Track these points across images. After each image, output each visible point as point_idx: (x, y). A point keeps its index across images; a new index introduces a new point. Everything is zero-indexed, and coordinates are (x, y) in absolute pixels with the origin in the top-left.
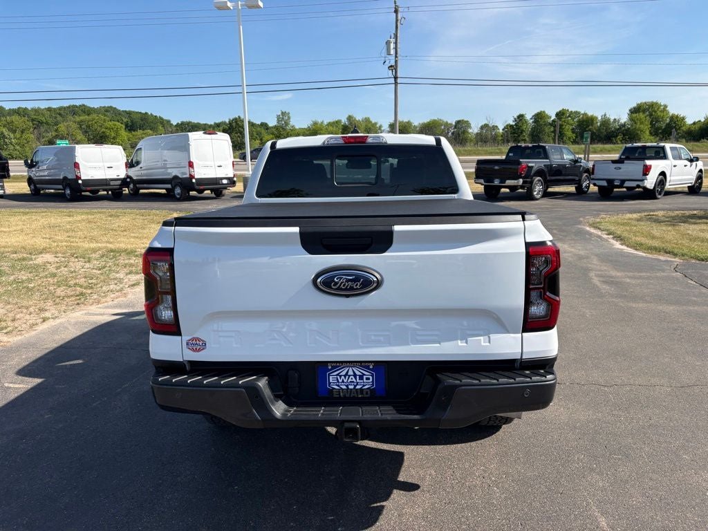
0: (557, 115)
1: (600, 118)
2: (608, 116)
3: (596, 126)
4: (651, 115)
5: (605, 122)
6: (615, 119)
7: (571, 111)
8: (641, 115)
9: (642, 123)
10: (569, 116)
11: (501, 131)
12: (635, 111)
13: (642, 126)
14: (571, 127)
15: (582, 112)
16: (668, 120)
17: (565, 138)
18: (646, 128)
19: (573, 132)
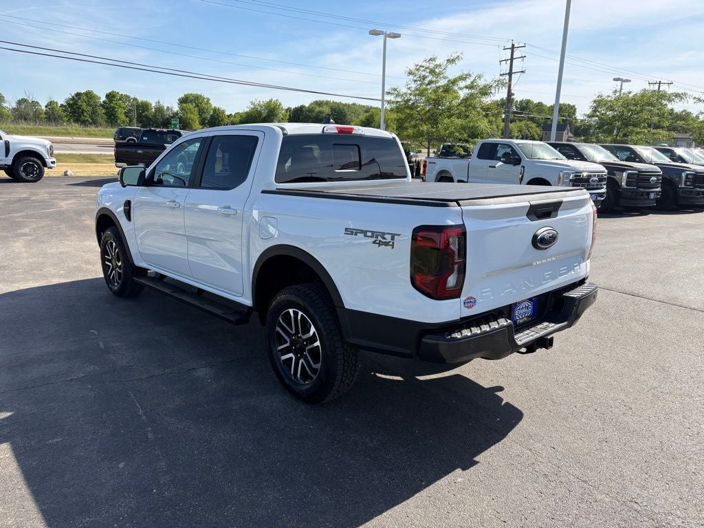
0: (107, 96)
1: (153, 105)
2: (161, 103)
3: (150, 111)
4: (197, 106)
5: (159, 109)
6: (168, 107)
7: (122, 95)
8: (191, 106)
9: (191, 113)
10: (120, 99)
11: (44, 108)
12: (184, 101)
13: (192, 115)
14: (124, 111)
15: (132, 97)
16: (212, 112)
17: (119, 122)
18: (195, 118)
19: (127, 117)
